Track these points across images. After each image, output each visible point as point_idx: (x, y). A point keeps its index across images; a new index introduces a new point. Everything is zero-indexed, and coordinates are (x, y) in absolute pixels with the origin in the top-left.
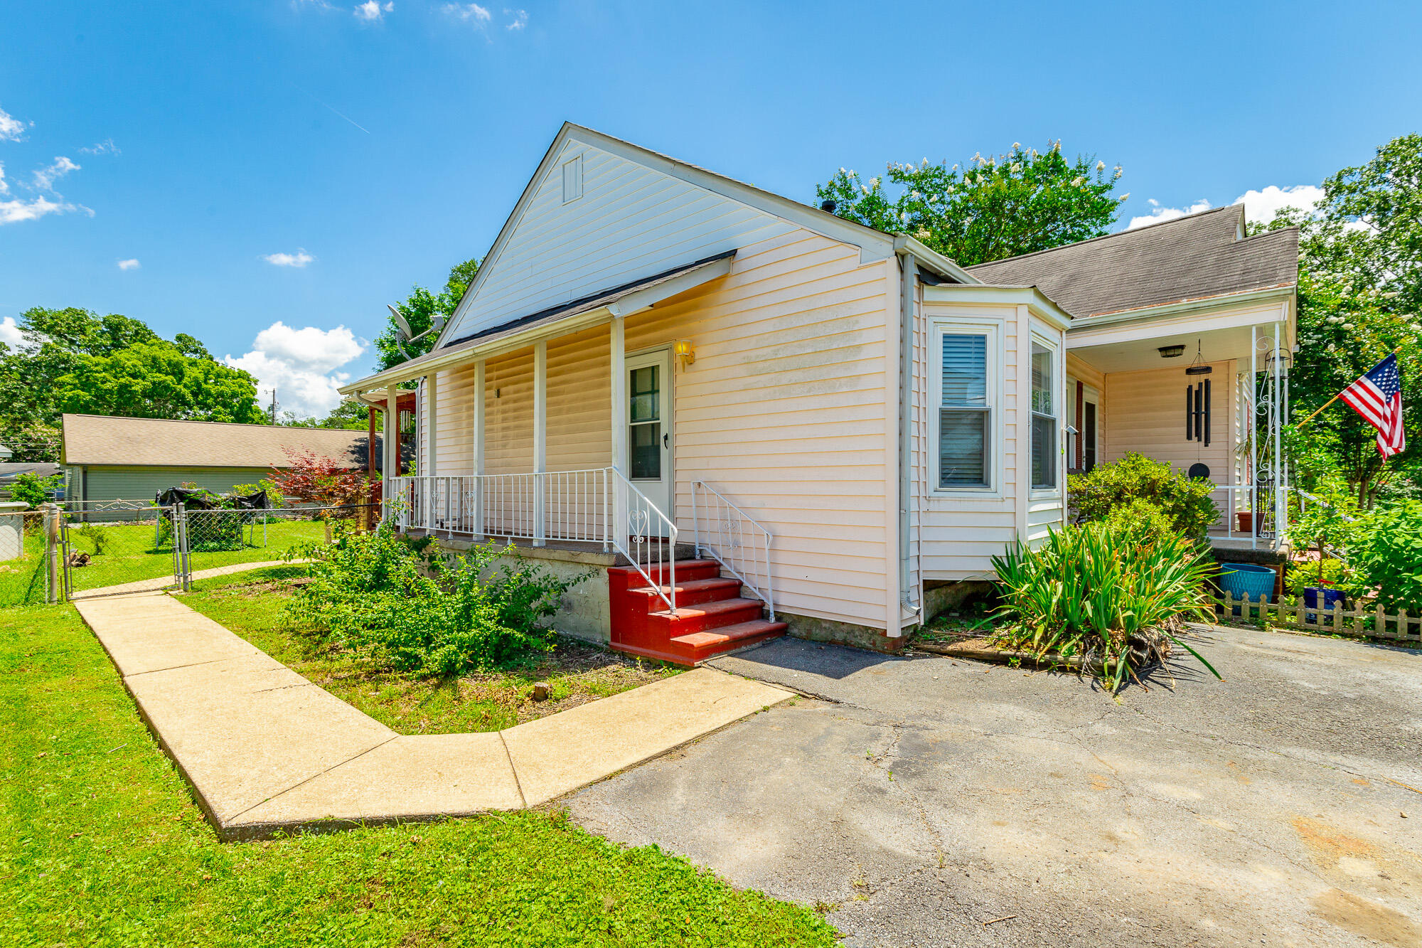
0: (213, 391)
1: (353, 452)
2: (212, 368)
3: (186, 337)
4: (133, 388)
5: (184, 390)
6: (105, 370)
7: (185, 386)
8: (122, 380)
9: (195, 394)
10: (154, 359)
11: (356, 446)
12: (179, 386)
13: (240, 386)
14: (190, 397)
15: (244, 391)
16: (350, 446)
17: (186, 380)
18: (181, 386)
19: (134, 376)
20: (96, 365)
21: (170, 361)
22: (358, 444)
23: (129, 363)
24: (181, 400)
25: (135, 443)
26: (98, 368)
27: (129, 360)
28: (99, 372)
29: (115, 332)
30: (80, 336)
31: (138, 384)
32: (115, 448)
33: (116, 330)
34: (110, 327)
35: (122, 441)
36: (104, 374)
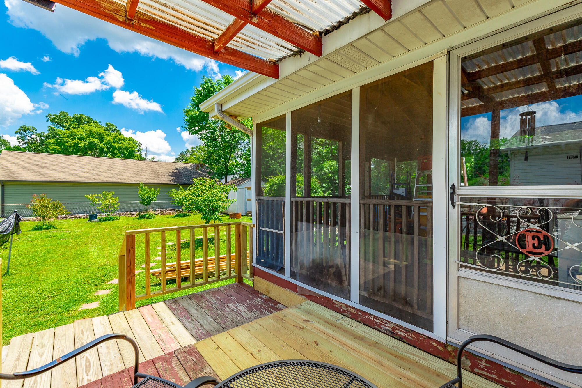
0: (116, 147)
1: (171, 176)
2: (117, 136)
3: (110, 124)
4: (79, 145)
5: (103, 146)
6: (68, 137)
7: (104, 144)
8: (75, 141)
9: (108, 148)
10: (91, 131)
11: (173, 173)
12: (101, 144)
13: (129, 144)
14: (106, 150)
15: (130, 146)
16: (170, 173)
17: (105, 141)
18: (102, 144)
19: (80, 139)
20: (65, 134)
21: (98, 132)
22: (175, 171)
23: (78, 133)
24: (102, 151)
25: (40, 168)
26: (65, 136)
27: (79, 132)
28: (65, 137)
29: (79, 121)
30: (65, 124)
31: (82, 143)
32: (26, 171)
33: (79, 120)
34: (77, 119)
35: (33, 167)
36: (67, 138)
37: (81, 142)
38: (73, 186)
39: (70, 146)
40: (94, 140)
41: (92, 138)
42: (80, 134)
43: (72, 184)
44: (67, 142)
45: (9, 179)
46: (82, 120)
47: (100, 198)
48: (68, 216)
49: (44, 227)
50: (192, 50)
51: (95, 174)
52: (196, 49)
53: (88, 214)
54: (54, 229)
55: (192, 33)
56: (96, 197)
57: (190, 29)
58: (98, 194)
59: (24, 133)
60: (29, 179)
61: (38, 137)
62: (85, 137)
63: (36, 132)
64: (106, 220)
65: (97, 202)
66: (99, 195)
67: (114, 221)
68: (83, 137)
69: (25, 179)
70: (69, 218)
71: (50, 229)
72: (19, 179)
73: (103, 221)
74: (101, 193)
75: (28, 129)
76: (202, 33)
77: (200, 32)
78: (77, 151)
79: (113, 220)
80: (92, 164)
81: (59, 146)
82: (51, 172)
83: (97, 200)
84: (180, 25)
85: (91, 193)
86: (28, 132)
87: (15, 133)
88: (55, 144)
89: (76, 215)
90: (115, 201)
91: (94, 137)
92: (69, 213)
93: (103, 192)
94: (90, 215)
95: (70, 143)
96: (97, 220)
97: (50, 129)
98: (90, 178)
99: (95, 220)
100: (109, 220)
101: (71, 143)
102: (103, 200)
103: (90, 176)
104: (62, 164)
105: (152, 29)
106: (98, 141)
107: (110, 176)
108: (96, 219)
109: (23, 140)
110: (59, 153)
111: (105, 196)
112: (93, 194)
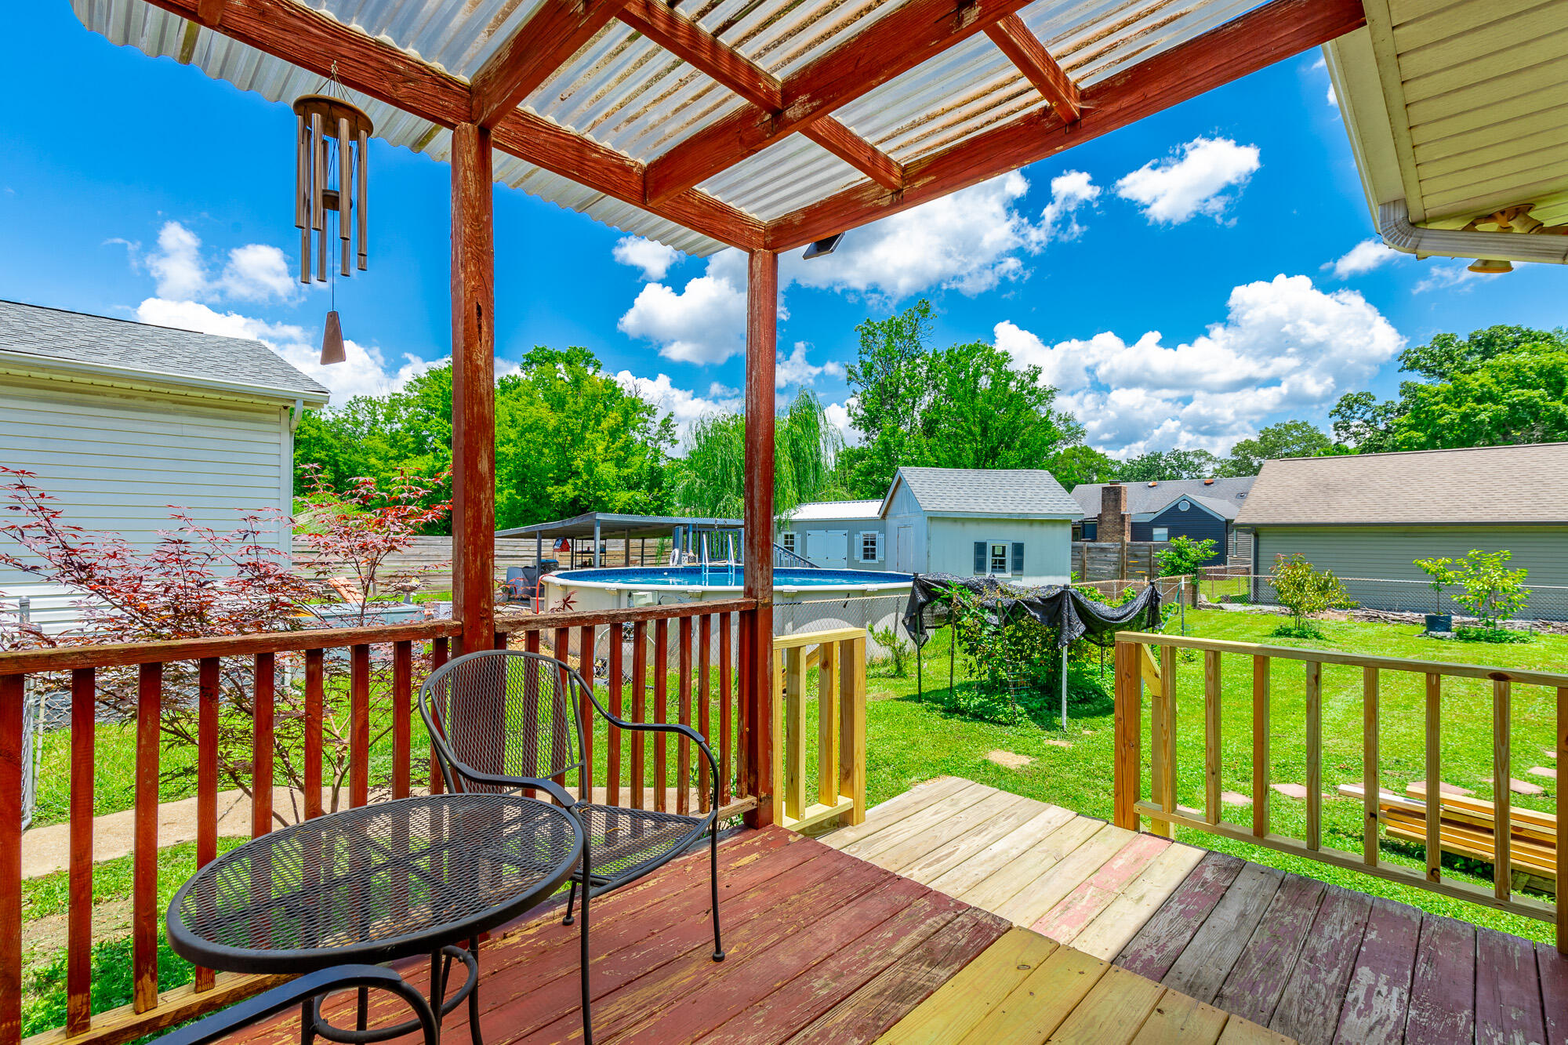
25: (1331, 492)
26: (1437, 399)
27: (1481, 379)
28: (1437, 404)
29: (1486, 349)
30: (1447, 365)
31: (1485, 410)
32: (1302, 500)
33: (1487, 346)
34: (1479, 344)
35: (1316, 491)
36: (1444, 405)
37: (1481, 407)
38: (1405, 534)
39: (1451, 427)
40: (1528, 393)
41: (1520, 391)
42: (1482, 385)
43: (1403, 529)
44: (1440, 416)
45: (1266, 521)
46: (1498, 342)
47: (1460, 568)
48: (1382, 614)
49: (1294, 632)
50: (1013, 163)
51: (1474, 500)
52: (1019, 155)
53: (1423, 615)
54: (1315, 639)
55: (1009, 124)
56: (1449, 567)
57: (998, 119)
58: (1454, 557)
59: (1349, 412)
60: (1304, 519)
61: (1379, 415)
62: (1496, 389)
63: (1374, 404)
64: (1477, 639)
65: (1452, 581)
66: (1458, 561)
67: (1507, 645)
68: (1490, 392)
69: (1294, 520)
70: (1386, 620)
71: (1306, 637)
72: (1284, 520)
73: (1468, 639)
74: (1465, 557)
75: (1356, 401)
76: (1027, 105)
77: (1021, 108)
78: (1468, 436)
79: (1501, 642)
80: (1471, 469)
81: (1421, 430)
82: (1353, 501)
83: (1450, 574)
84: (977, 128)
85: (1431, 556)
86: (1355, 408)
87: (1331, 416)
88: (1412, 427)
89: (1406, 614)
90: (1513, 582)
91: (1529, 386)
92: (1354, 603)
93: (1471, 553)
94: (1427, 618)
95: (1453, 414)
96: (1448, 634)
97: (1407, 390)
98: (1455, 510)
99: (1440, 634)
100: (1488, 640)
101: (1453, 417)
102: (1471, 577)
103: (1458, 507)
104: (1385, 477)
105: (932, 182)
106: (1542, 397)
107: (1526, 502)
108: (1448, 630)
109: (1346, 429)
110: (1422, 447)
111: (1476, 564)
112: (1437, 557)
